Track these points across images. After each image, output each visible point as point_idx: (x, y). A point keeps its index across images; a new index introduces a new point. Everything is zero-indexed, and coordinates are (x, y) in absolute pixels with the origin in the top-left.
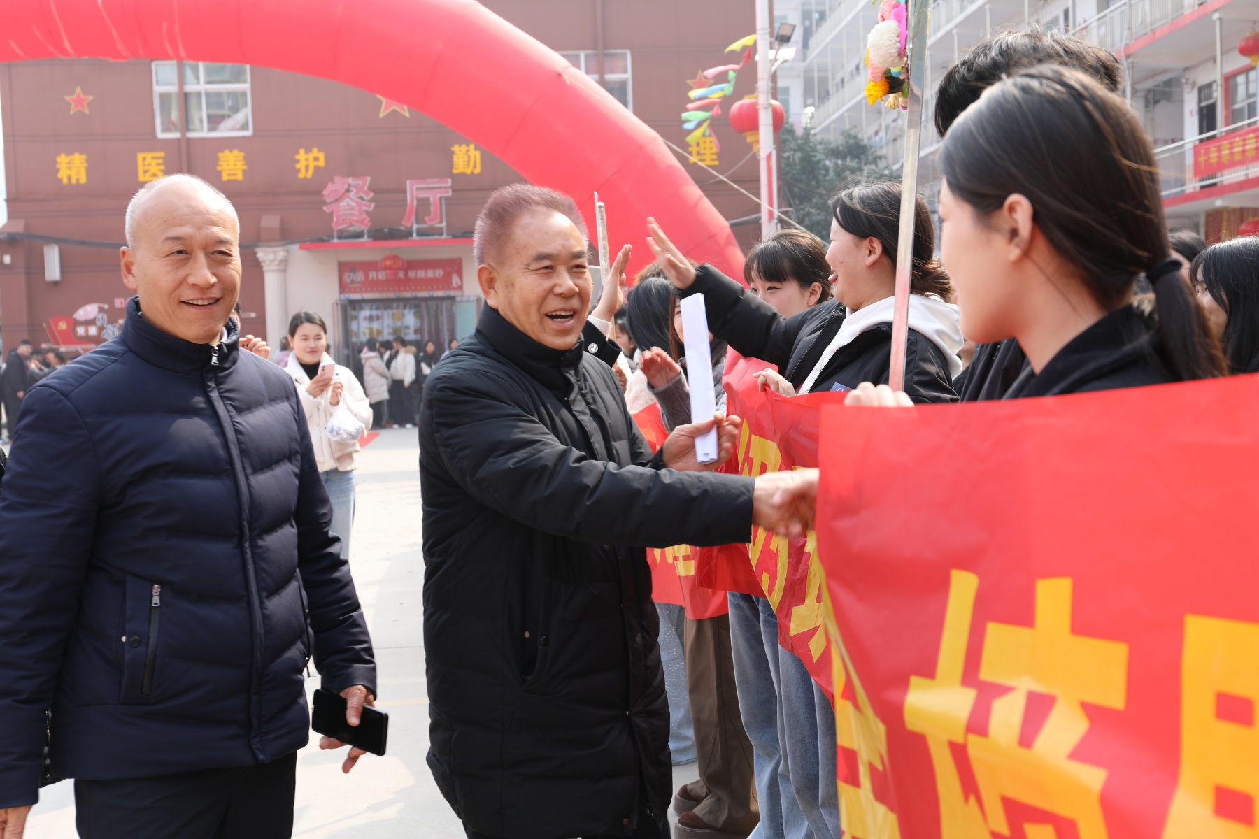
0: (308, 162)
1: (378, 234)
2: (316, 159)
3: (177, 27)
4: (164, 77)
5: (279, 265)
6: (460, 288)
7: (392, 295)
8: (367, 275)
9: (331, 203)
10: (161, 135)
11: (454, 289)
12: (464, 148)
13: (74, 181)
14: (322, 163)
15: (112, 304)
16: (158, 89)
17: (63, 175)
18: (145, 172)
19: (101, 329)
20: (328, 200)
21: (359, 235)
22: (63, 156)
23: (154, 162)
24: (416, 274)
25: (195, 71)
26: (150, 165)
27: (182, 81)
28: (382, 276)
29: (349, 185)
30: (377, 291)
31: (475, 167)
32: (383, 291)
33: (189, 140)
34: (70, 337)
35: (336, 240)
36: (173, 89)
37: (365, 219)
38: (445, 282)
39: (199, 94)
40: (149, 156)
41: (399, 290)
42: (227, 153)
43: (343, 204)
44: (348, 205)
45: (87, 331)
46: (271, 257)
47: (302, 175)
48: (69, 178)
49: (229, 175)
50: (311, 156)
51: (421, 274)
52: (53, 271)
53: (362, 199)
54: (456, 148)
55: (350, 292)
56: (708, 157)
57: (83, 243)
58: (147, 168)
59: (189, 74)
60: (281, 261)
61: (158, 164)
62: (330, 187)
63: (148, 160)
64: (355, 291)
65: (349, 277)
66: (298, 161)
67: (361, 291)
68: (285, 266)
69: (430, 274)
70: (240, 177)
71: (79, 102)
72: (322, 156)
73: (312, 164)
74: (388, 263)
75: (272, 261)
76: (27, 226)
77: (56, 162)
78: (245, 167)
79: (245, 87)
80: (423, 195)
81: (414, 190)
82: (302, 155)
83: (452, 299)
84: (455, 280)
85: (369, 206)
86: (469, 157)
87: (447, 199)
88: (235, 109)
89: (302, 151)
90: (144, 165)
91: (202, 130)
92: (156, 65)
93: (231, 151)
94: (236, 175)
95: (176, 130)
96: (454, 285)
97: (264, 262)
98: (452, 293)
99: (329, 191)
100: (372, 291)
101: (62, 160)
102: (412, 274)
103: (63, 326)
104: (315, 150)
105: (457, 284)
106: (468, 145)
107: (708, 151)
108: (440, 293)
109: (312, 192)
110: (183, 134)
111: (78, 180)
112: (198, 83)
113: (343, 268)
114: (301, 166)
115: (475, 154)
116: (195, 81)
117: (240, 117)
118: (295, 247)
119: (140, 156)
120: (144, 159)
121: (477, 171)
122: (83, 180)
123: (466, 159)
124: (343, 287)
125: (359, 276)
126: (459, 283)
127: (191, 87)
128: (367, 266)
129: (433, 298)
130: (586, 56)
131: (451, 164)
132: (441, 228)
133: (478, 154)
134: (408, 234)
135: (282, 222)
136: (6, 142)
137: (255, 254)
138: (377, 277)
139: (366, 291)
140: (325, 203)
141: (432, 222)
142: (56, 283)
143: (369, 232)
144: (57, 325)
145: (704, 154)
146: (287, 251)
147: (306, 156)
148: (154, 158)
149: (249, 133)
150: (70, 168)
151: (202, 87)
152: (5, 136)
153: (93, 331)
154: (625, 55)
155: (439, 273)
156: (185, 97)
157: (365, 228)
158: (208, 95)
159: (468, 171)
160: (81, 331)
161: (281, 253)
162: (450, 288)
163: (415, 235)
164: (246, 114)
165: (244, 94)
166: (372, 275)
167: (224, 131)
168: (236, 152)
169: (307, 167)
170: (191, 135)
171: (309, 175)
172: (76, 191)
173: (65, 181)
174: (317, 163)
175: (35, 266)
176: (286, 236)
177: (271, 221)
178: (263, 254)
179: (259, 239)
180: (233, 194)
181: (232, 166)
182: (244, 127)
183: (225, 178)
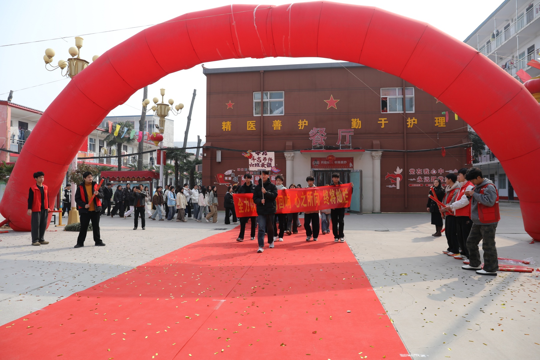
0: (302, 124)
1: (328, 148)
2: (305, 123)
3: (289, 37)
4: (257, 97)
6: (352, 167)
7: (329, 169)
8: (320, 163)
9: (312, 137)
10: (255, 115)
11: (350, 168)
12: (355, 120)
13: (227, 130)
14: (307, 124)
15: (236, 170)
16: (254, 101)
17: (224, 128)
18: (249, 127)
19: (232, 178)
21: (321, 148)
24: (337, 162)
25: (267, 95)
26: (251, 125)
27: (262, 98)
28: (325, 163)
29: (318, 130)
30: (324, 168)
31: (359, 126)
32: (326, 168)
33: (263, 117)
34: (223, 180)
35: (313, 149)
36: (260, 100)
37: (323, 142)
38: (347, 165)
39: (268, 102)
40: (251, 122)
41: (331, 168)
42: (276, 121)
43: (316, 137)
44: (318, 137)
45: (228, 178)
46: (289, 155)
47: (300, 128)
48: (225, 129)
50: (303, 122)
51: (339, 162)
52: (219, 159)
53: (322, 135)
54: (353, 120)
55: (314, 168)
56: (442, 124)
57: (229, 150)
58: (249, 126)
59: (265, 96)
60: (292, 157)
61: (253, 125)
64: (316, 168)
65: (315, 162)
66: (299, 124)
67: (318, 168)
68: (293, 158)
69: (342, 162)
70: (279, 129)
71: (230, 105)
72: (307, 122)
73: (304, 124)
74: (330, 158)
75: (289, 157)
76: (212, 144)
77: (222, 125)
78: (281, 126)
79: (283, 99)
80: (344, 134)
81: (341, 133)
82: (300, 122)
83: (349, 171)
84: (351, 165)
85: (325, 138)
86: (357, 122)
87: (351, 136)
88: (279, 107)
89: (300, 120)
90: (249, 125)
91: (268, 114)
92: (254, 93)
93: (277, 121)
94: (278, 128)
95: (260, 114)
96: (350, 166)
97: (287, 157)
98: (350, 169)
99: (311, 133)
100: (322, 168)
101: (224, 123)
102: (336, 162)
103: (221, 177)
104: (305, 120)
105: (351, 166)
106: (357, 119)
107: (442, 122)
108: (345, 169)
109: (305, 134)
110: (262, 115)
111: (228, 130)
112: (268, 99)
113: (313, 159)
114: (300, 125)
115: (359, 122)
116: (267, 98)
117: (280, 109)
118: (298, 153)
119: (248, 122)
120: (249, 123)
121: (360, 127)
122: (230, 130)
123: (356, 123)
124: (312, 166)
125: (318, 163)
126: (352, 166)
127: (265, 100)
128: (320, 159)
129: (343, 171)
130: (398, 89)
131: (351, 125)
132: (350, 146)
133: (360, 122)
134: (338, 148)
135: (293, 144)
136: (207, 118)
137: (284, 154)
138: (324, 163)
139: (320, 168)
140: (310, 137)
141: (346, 144)
142: (219, 162)
143: (324, 147)
144: (219, 176)
145: (441, 123)
146: (294, 153)
148: (252, 123)
149: (283, 114)
150: (226, 126)
151: (268, 100)
152: (207, 116)
153: (230, 179)
154: (413, 88)
155: (345, 162)
156: (263, 104)
157: (323, 145)
158: (270, 102)
159: (357, 128)
160: (226, 178)
161: (292, 154)
162: (348, 168)
163: (340, 148)
164: (282, 108)
165: (282, 102)
166: (322, 162)
167: (276, 113)
168: (278, 121)
169: (302, 125)
170: (264, 115)
171: (302, 128)
172: (227, 133)
173: (224, 130)
174: (305, 124)
175: (214, 157)
176: (294, 148)
177: (289, 143)
178: (286, 154)
179: (285, 150)
180: (277, 134)
181: (277, 125)
182: (282, 113)
183: (275, 129)
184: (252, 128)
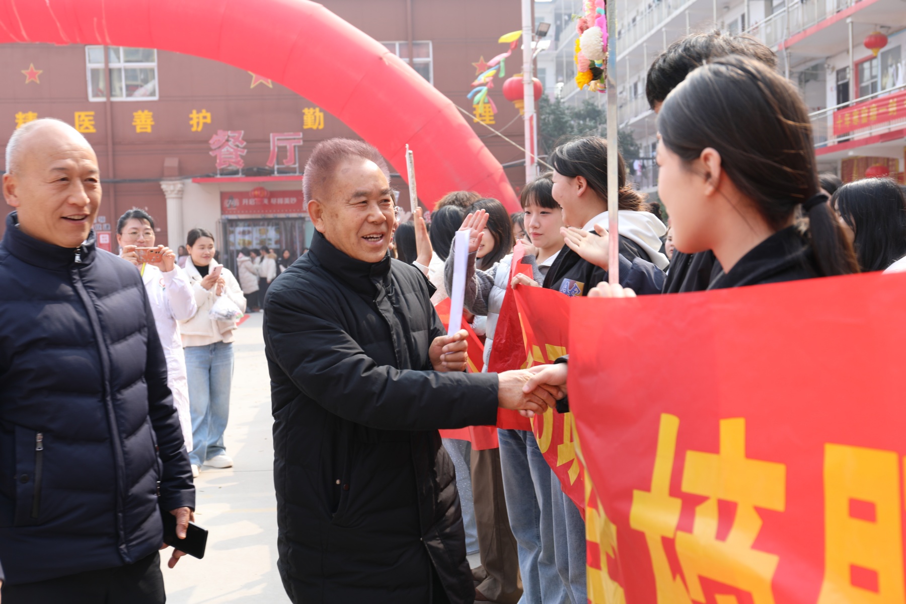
0: (199, 119)
1: (250, 172)
2: (205, 117)
3: (104, 22)
4: (95, 57)
5: (177, 194)
7: (259, 216)
8: (241, 202)
9: (215, 149)
10: (92, 99)
12: (312, 110)
14: (209, 120)
16: (90, 66)
18: (80, 126)
20: (213, 147)
21: (236, 172)
22: (20, 114)
23: (87, 119)
24: (277, 201)
25: (117, 53)
26: (83, 120)
27: (107, 60)
28: (252, 202)
29: (229, 136)
30: (249, 213)
31: (319, 124)
32: (252, 213)
33: (112, 103)
35: (218, 176)
36: (101, 66)
37: (240, 161)
38: (298, 207)
39: (119, 70)
40: (83, 114)
41: (265, 213)
42: (140, 112)
43: (224, 150)
44: (228, 151)
46: (172, 188)
47: (194, 129)
49: (141, 128)
50: (201, 115)
51: (280, 201)
53: (238, 146)
54: (306, 111)
55: (229, 213)
56: (487, 118)
58: (81, 123)
59: (112, 55)
60: (179, 191)
61: (90, 120)
62: (215, 138)
63: (83, 117)
64: (233, 213)
65: (228, 202)
66: (191, 119)
67: (236, 213)
68: (182, 194)
69: (287, 201)
70: (149, 130)
71: (32, 74)
72: (208, 115)
73: (202, 121)
74: (256, 193)
75: (172, 191)
77: (15, 118)
78: (153, 123)
79: (153, 65)
80: (282, 144)
81: (275, 141)
82: (194, 115)
83: (303, 219)
85: (243, 152)
86: (315, 117)
87: (299, 147)
88: (146, 81)
89: (194, 112)
90: (79, 121)
91: (121, 95)
92: (89, 49)
93: (143, 111)
94: (146, 128)
95: (103, 96)
97: (167, 191)
98: (303, 215)
99: (214, 141)
100: (245, 213)
101: (20, 116)
102: (273, 201)
104: (204, 111)
106: (314, 108)
107: (487, 114)
108: (294, 215)
109: (202, 142)
110: (108, 98)
112: (119, 62)
113: (224, 196)
114: (194, 122)
115: (320, 115)
116: (116, 60)
117: (149, 87)
118: (189, 181)
119: (77, 114)
120: (80, 116)
121: (321, 127)
123: (313, 118)
124: (224, 210)
125: (236, 202)
127: (114, 65)
128: (241, 195)
129: (289, 218)
130: (400, 45)
131: (302, 122)
132: (295, 168)
133: (322, 115)
134: (271, 172)
135: (180, 162)
137: (160, 185)
138: (248, 203)
139: (241, 213)
140: (211, 150)
141: (288, 163)
143: (243, 170)
145: (484, 116)
146: (183, 184)
147: (197, 116)
148: (87, 116)
149: (156, 98)
151: (122, 65)
154: (428, 44)
155: (293, 200)
156: (110, 72)
157: (240, 168)
158: (126, 70)
159: (315, 127)
161: (179, 185)
162: (300, 212)
163: (276, 173)
164: (154, 84)
165: (152, 70)
166: (245, 201)
167: (139, 97)
168: (146, 112)
169: (198, 123)
170: (113, 99)
171: (200, 129)
174: (205, 121)
176: (182, 173)
177: (171, 162)
178: (166, 186)
179: (163, 175)
180: (144, 143)
181: (143, 122)
182: (153, 94)
183: (138, 130)
184: (87, 128)
